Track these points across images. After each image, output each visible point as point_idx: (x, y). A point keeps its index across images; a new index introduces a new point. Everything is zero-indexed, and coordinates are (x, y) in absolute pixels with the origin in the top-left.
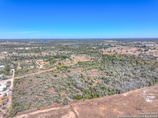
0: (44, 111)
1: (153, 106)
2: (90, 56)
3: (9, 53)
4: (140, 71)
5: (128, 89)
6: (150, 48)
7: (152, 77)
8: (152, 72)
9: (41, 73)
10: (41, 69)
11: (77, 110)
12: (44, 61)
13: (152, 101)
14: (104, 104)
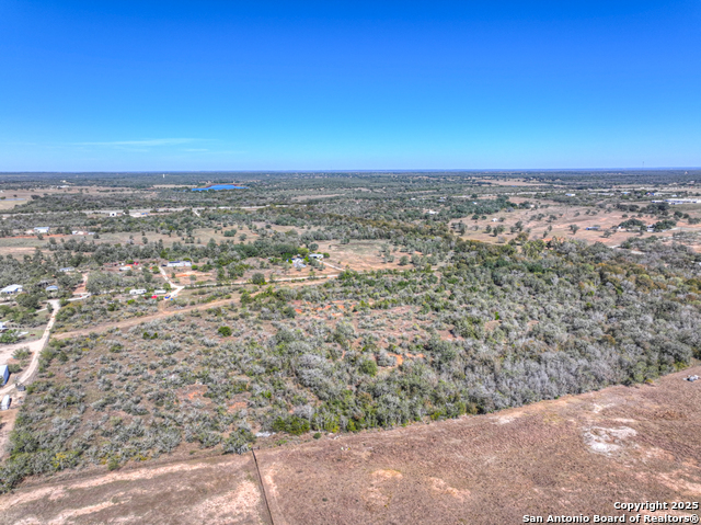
0: (135, 475)
2: (401, 248)
3: (59, 231)
4: (605, 318)
5: (524, 396)
6: (684, 212)
8: (662, 321)
9: (169, 321)
10: (173, 303)
11: (275, 479)
12: (195, 269)
13: (616, 447)
14: (399, 455)
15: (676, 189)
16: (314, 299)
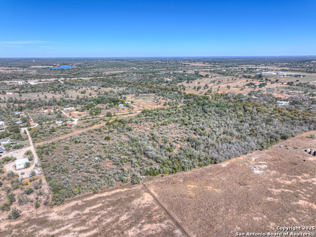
1: (263, 179)
2: (162, 97)
4: (248, 126)
5: (229, 156)
6: (269, 79)
7: (266, 136)
8: (268, 125)
12: (77, 110)
13: (262, 172)
14: (193, 180)
15: (264, 67)
16: (136, 123)
